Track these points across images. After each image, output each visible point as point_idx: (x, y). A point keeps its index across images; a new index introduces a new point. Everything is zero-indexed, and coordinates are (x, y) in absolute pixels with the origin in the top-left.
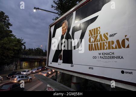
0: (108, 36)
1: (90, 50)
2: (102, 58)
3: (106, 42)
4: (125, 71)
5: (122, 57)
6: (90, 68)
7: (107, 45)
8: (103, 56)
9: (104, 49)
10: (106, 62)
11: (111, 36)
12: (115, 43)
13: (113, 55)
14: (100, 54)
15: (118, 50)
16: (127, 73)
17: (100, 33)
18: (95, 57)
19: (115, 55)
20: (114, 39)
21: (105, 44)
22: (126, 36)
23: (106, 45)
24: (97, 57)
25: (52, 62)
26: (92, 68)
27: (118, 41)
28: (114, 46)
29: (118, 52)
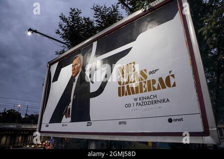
0: (147, 74)
1: (120, 95)
2: (140, 104)
3: (145, 82)
4: (173, 118)
5: (168, 100)
6: (120, 123)
7: (146, 86)
8: (141, 102)
9: (141, 92)
10: (146, 110)
11: (151, 73)
12: (157, 82)
13: (155, 99)
14: (136, 100)
15: (162, 90)
16: (176, 120)
17: (134, 71)
18: (128, 106)
19: (158, 99)
20: (155, 77)
21: (144, 84)
22: (170, 72)
23: (144, 86)
24: (132, 105)
25: (50, 123)
26: (125, 123)
27: (161, 79)
28: (156, 86)
29: (161, 93)
